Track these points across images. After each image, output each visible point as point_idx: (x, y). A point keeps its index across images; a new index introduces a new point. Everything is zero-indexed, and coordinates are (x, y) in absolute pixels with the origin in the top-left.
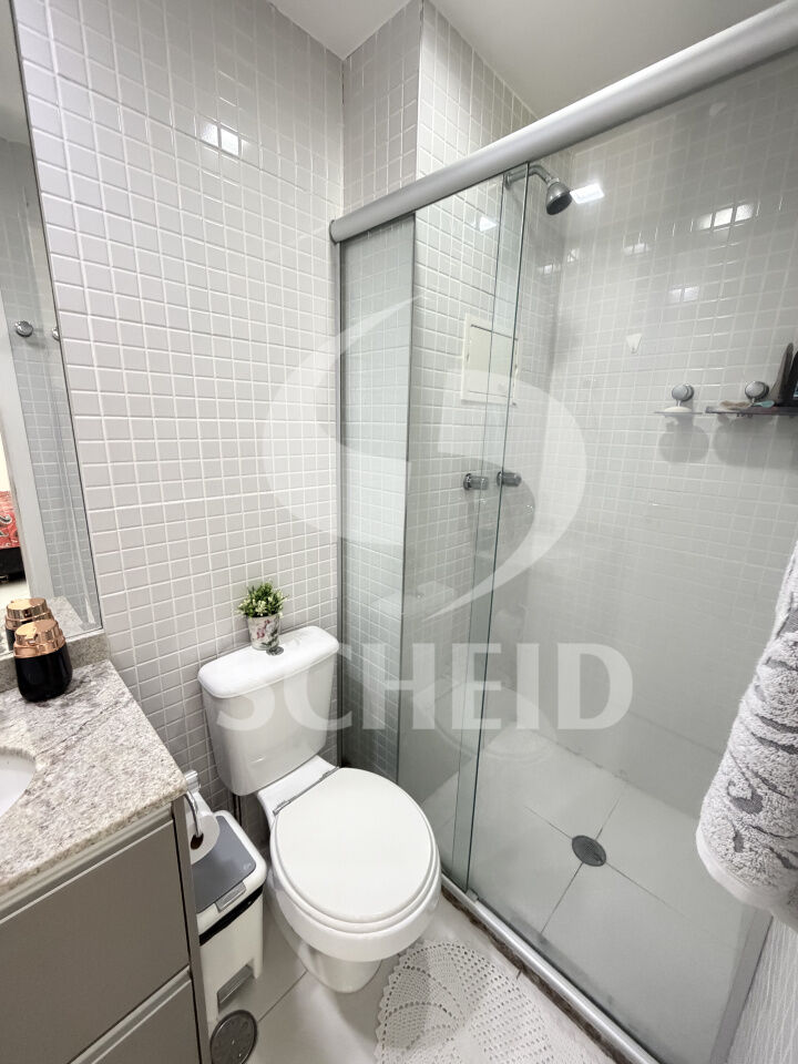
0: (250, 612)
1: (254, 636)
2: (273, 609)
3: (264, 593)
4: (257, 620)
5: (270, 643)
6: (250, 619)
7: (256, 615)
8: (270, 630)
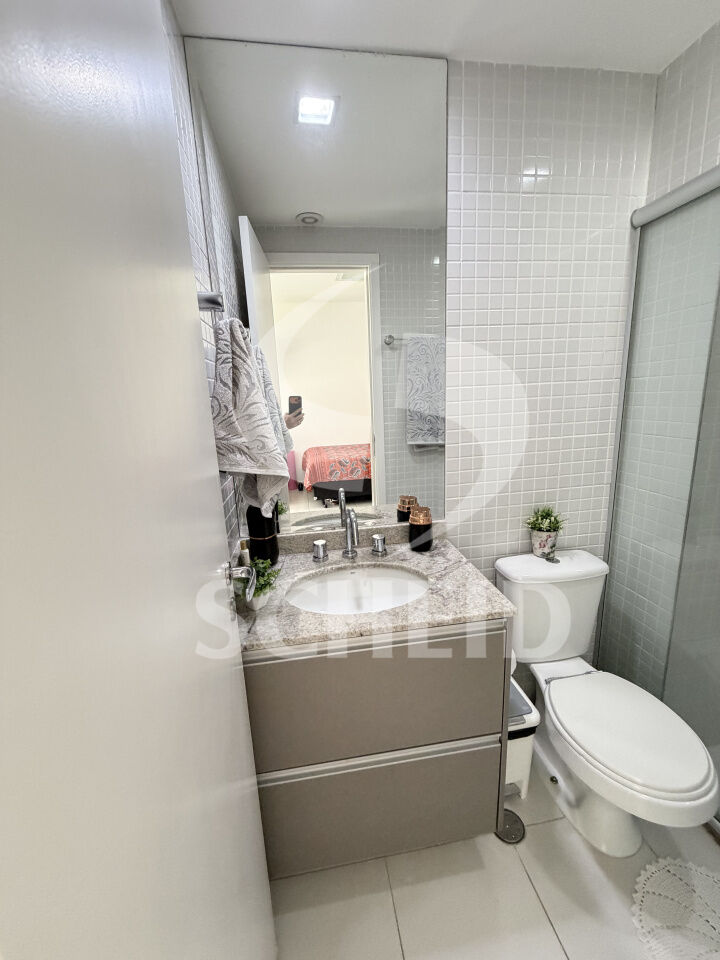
0: (535, 527)
1: (537, 545)
2: (554, 528)
3: (547, 515)
4: (540, 533)
5: (549, 554)
6: (535, 533)
7: (540, 530)
8: (550, 544)
